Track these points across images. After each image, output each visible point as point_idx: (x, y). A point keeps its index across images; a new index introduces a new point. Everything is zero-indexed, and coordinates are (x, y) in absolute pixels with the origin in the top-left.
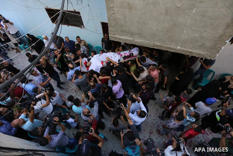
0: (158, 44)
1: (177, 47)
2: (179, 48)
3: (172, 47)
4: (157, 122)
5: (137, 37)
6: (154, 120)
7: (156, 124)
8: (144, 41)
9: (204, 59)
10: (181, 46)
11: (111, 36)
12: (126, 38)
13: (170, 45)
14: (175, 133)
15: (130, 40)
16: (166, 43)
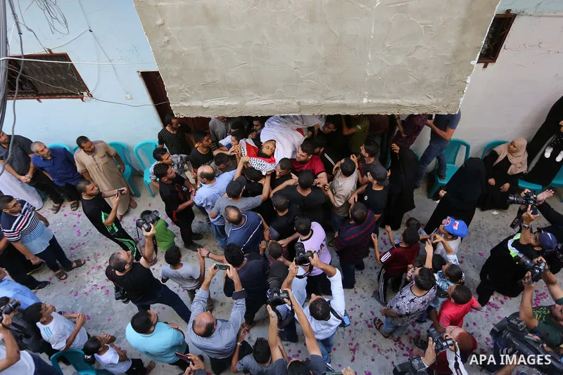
0: (311, 101)
1: (362, 99)
2: (365, 101)
3: (348, 102)
4: (362, 314)
5: (252, 96)
6: (352, 309)
7: (361, 319)
8: (271, 101)
9: (434, 118)
10: (370, 97)
11: (177, 105)
12: (222, 103)
13: (343, 99)
14: (416, 330)
15: (234, 107)
16: (330, 95)
